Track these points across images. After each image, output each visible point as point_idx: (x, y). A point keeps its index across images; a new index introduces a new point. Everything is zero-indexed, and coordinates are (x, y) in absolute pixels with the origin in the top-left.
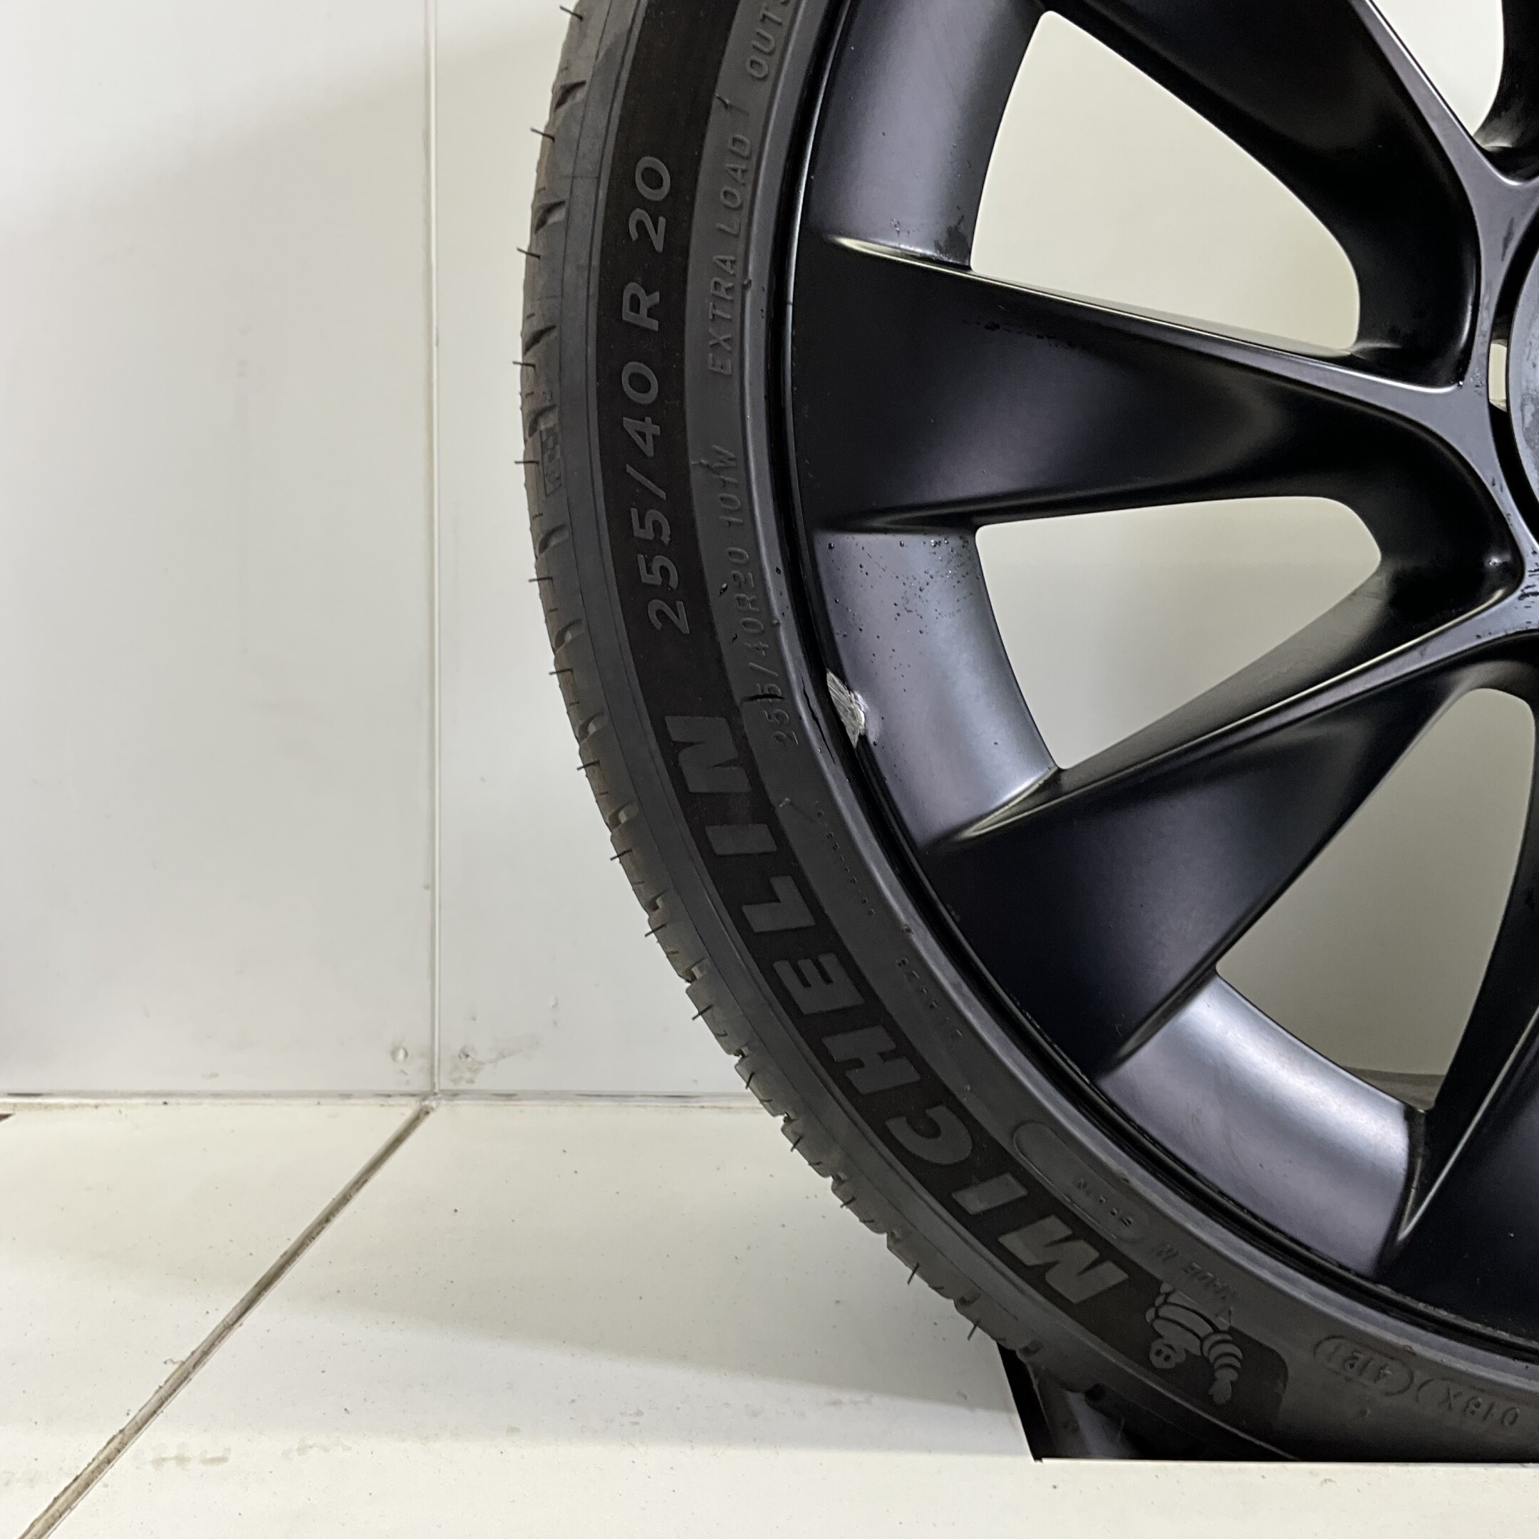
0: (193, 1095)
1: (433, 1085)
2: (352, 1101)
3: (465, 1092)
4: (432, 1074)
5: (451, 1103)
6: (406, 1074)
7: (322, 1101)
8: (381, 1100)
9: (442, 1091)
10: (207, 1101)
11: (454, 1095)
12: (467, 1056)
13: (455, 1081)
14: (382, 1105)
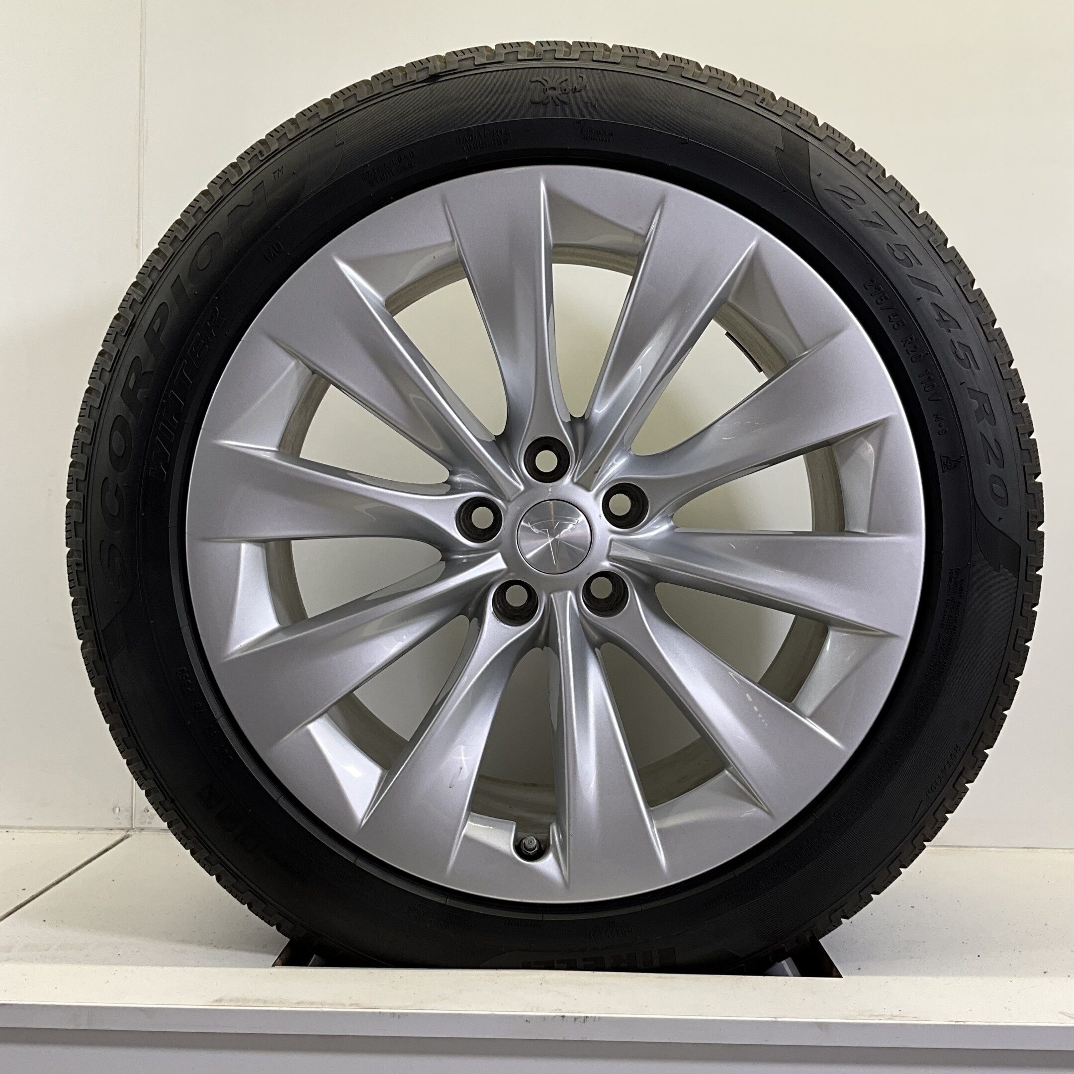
0: (21, 828)
1: (133, 824)
2: (94, 832)
3: (148, 829)
4: (132, 820)
5: (140, 833)
6: (119, 819)
7: (80, 831)
8: (108, 832)
9: (136, 827)
10: (27, 831)
11: (142, 829)
12: (148, 811)
13: (142, 823)
14: (108, 834)
